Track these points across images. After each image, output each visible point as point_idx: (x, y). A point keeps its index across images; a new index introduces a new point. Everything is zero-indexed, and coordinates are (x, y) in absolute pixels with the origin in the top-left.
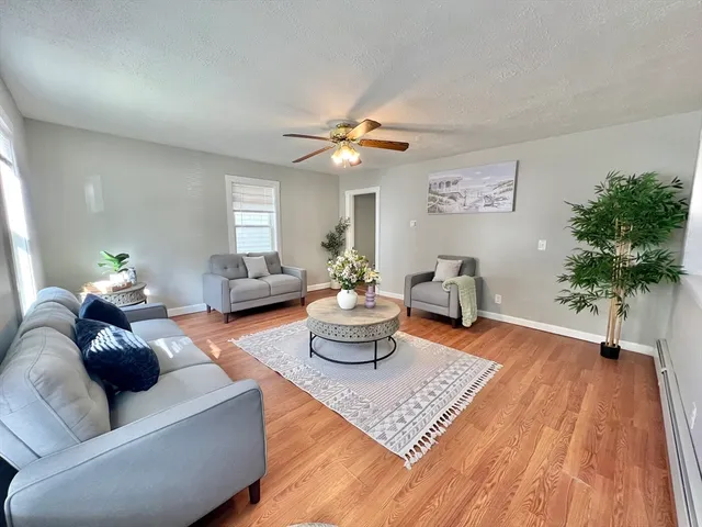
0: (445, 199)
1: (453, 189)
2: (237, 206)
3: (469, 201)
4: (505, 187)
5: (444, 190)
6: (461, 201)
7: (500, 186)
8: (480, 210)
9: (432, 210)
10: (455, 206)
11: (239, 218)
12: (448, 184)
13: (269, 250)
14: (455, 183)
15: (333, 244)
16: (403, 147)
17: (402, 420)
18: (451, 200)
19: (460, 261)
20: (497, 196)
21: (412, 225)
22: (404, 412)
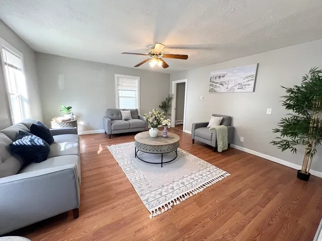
0: (218, 85)
1: (222, 80)
2: (120, 88)
3: (230, 87)
4: (250, 78)
5: (218, 80)
6: (225, 86)
7: (247, 78)
8: (235, 91)
9: (212, 91)
10: (222, 89)
11: (121, 94)
12: (220, 77)
13: (134, 108)
14: (223, 76)
15: (165, 106)
16: (185, 57)
17: (161, 194)
18: (221, 86)
19: (222, 118)
20: (245, 84)
21: (201, 98)
22: (164, 190)
